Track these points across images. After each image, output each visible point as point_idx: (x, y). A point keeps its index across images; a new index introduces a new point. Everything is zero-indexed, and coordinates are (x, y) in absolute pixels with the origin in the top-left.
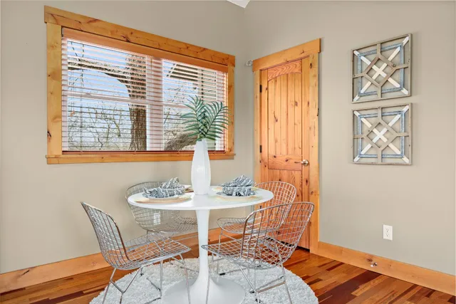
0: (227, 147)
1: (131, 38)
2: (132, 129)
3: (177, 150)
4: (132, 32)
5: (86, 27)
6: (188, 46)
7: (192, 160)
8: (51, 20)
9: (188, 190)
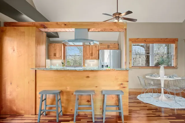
0: (175, 65)
1: (146, 40)
2: (146, 61)
3: (157, 65)
4: (146, 39)
5: (136, 41)
6: (161, 39)
7: (160, 69)
8: (130, 41)
9: (159, 76)
